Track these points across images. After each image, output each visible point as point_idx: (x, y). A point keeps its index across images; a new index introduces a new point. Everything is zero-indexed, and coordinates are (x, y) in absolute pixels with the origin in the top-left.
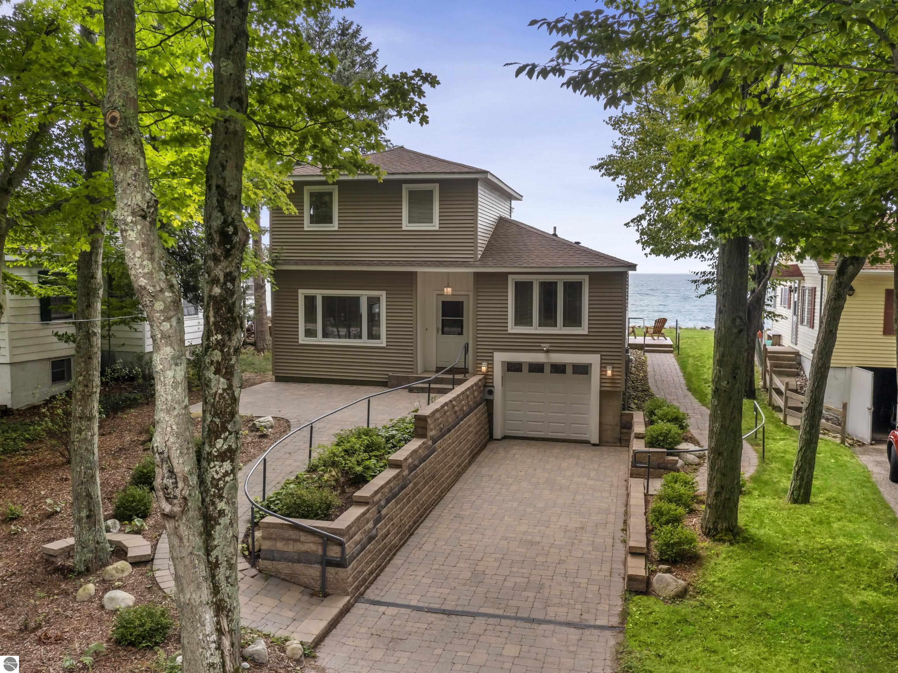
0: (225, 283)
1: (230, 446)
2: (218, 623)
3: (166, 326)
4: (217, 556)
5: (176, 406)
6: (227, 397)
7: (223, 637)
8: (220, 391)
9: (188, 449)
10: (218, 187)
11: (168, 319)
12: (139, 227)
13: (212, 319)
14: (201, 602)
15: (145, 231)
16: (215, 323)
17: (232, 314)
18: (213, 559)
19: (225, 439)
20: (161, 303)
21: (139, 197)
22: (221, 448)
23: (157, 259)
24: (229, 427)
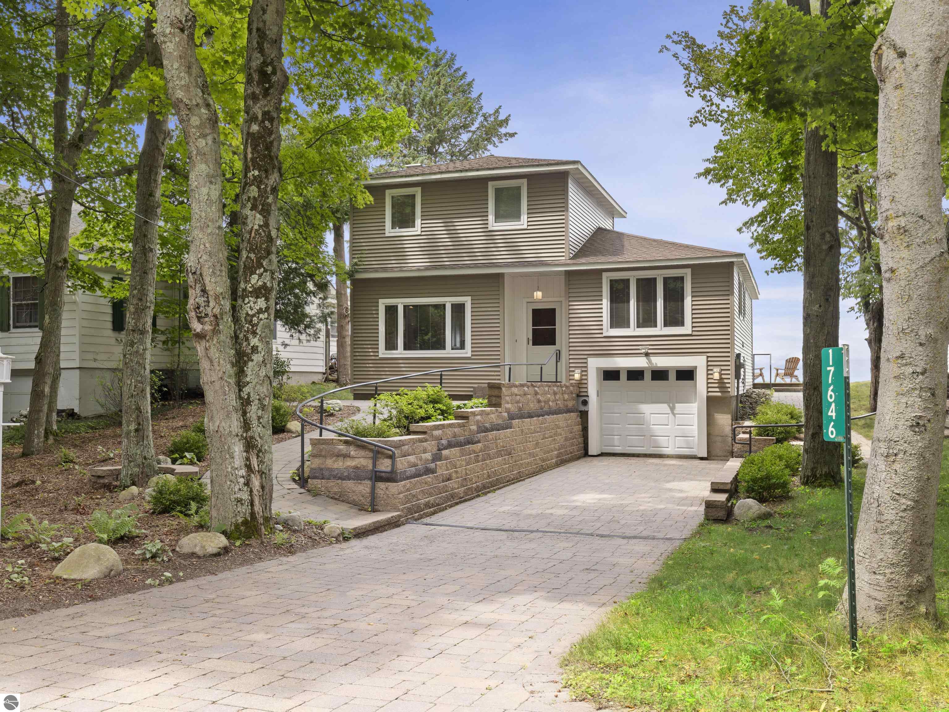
0: (263, 121)
1: (265, 284)
2: (248, 459)
3: (202, 143)
4: (249, 393)
5: (210, 224)
6: (263, 234)
7: (253, 475)
8: (256, 227)
9: (221, 271)
10: (258, 30)
11: (204, 136)
12: (177, 39)
13: (250, 156)
14: (230, 432)
15: (183, 44)
16: (252, 159)
17: (270, 152)
18: (244, 395)
19: (260, 275)
20: (197, 118)
21: (178, 11)
22: (255, 284)
23: (194, 75)
24: (264, 264)
